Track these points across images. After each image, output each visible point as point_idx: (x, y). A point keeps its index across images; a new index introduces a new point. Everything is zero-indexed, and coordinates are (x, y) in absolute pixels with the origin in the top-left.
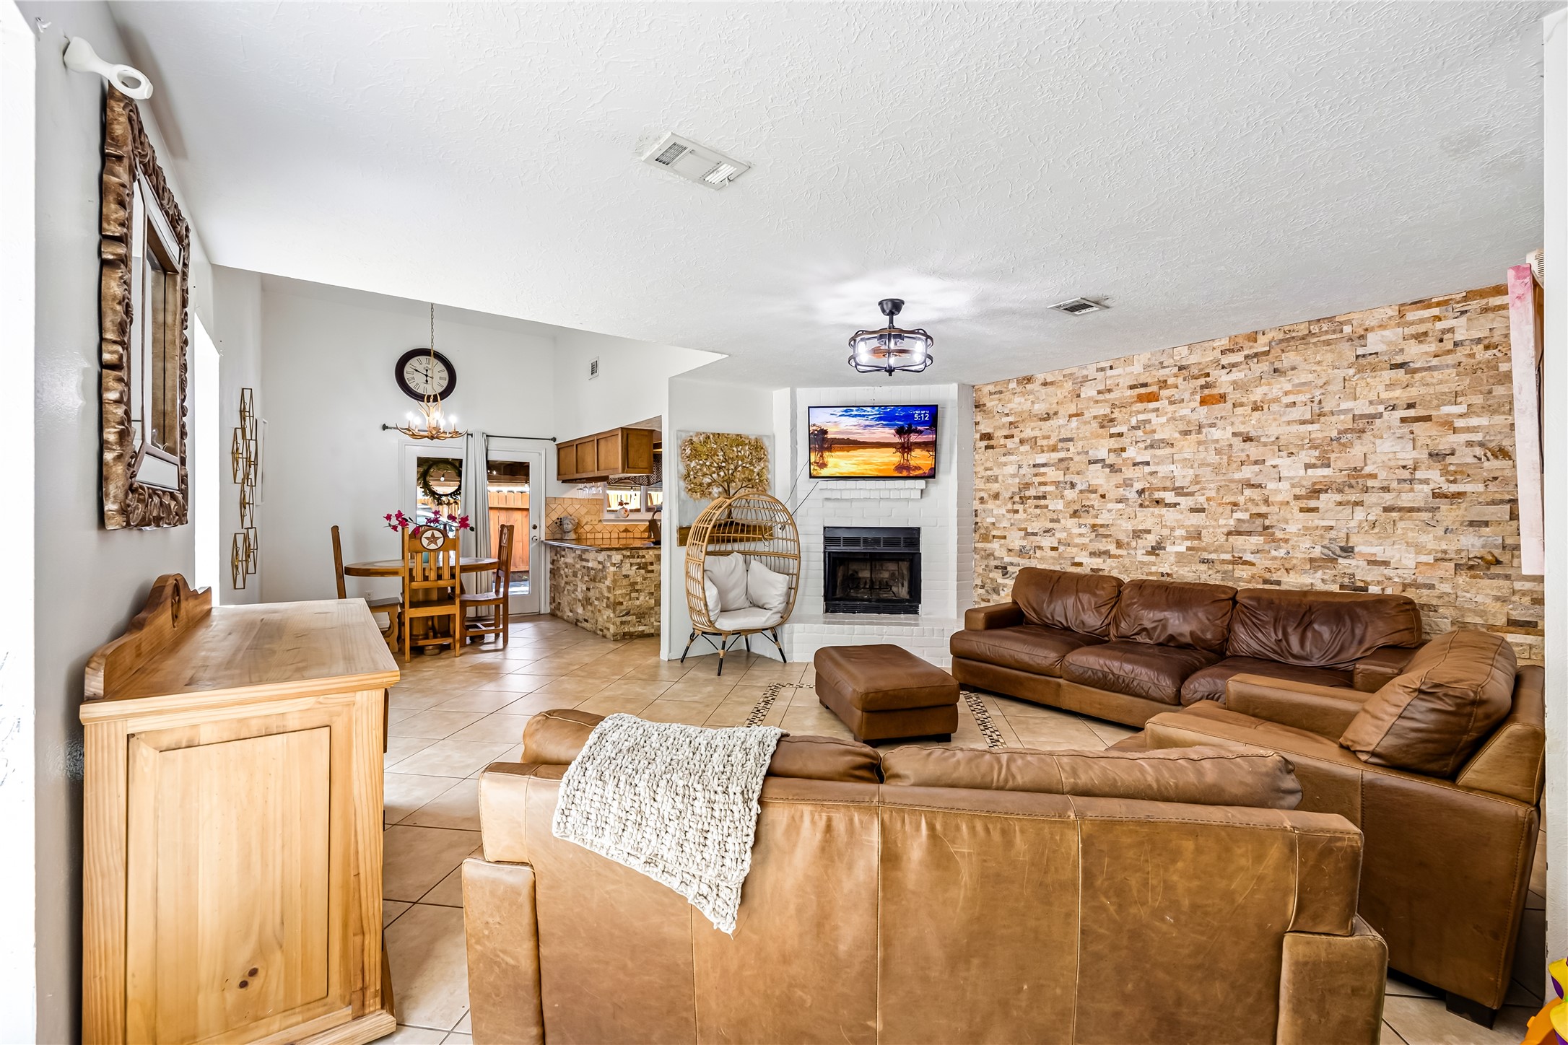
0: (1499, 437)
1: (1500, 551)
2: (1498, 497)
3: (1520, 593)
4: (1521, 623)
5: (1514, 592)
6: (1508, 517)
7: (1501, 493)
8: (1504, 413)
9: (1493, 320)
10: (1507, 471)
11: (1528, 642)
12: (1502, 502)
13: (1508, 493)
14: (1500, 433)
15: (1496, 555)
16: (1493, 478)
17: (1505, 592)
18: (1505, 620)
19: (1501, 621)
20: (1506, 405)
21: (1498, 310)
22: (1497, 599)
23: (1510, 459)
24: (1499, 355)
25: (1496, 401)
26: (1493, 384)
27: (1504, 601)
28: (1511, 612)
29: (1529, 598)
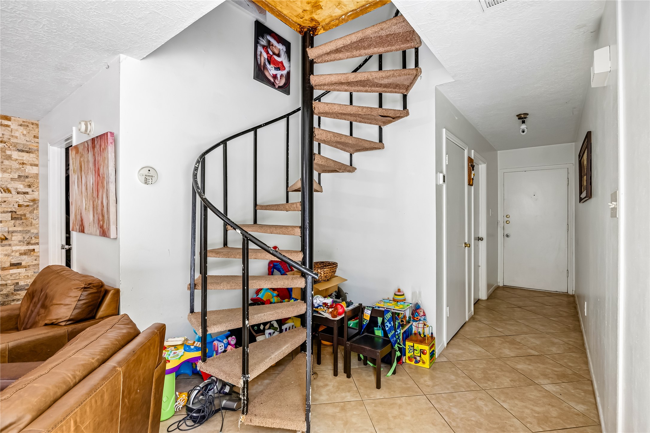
0: (6, 183)
1: (7, 234)
2: (6, 210)
3: (15, 252)
4: (15, 264)
5: (13, 251)
6: (10, 219)
7: (7, 208)
8: (8, 173)
9: (4, 130)
10: (9, 198)
11: (18, 272)
12: (7, 212)
13: (10, 208)
14: (7, 181)
15: (6, 236)
16: (4, 201)
17: (9, 252)
18: (9, 264)
19: (8, 265)
20: (9, 169)
21: (6, 127)
22: (6, 255)
23: (11, 193)
24: (6, 147)
25: (5, 167)
26: (4, 159)
27: (9, 256)
28: (11, 260)
29: (18, 253)
